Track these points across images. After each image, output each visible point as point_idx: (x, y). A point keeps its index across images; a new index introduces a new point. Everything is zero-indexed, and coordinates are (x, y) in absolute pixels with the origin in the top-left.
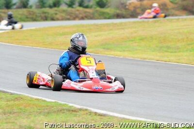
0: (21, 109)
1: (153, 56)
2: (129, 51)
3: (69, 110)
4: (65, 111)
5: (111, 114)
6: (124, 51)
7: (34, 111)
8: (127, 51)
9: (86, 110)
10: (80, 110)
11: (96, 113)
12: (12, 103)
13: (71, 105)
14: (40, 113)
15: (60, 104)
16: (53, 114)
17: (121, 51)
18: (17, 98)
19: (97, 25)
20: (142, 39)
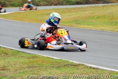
0: (39, 64)
1: (108, 28)
2: (92, 25)
3: (72, 65)
4: (69, 66)
5: (101, 68)
6: (89, 25)
7: (48, 66)
8: (91, 25)
9: (83, 65)
10: (79, 65)
11: (91, 67)
12: (32, 60)
13: (71, 61)
14: (53, 67)
15: (64, 61)
16: (62, 68)
17: (87, 25)
18: (34, 57)
19: (67, 9)
20: (98, 18)
